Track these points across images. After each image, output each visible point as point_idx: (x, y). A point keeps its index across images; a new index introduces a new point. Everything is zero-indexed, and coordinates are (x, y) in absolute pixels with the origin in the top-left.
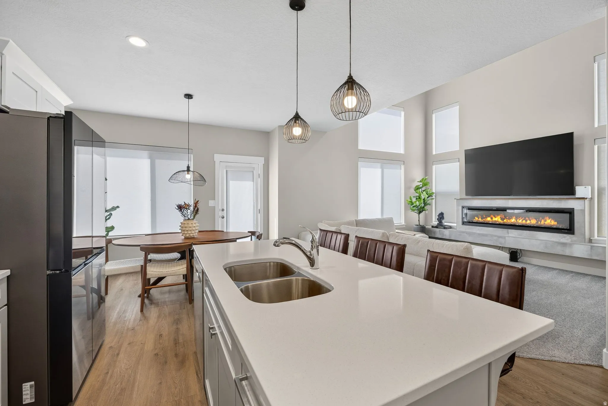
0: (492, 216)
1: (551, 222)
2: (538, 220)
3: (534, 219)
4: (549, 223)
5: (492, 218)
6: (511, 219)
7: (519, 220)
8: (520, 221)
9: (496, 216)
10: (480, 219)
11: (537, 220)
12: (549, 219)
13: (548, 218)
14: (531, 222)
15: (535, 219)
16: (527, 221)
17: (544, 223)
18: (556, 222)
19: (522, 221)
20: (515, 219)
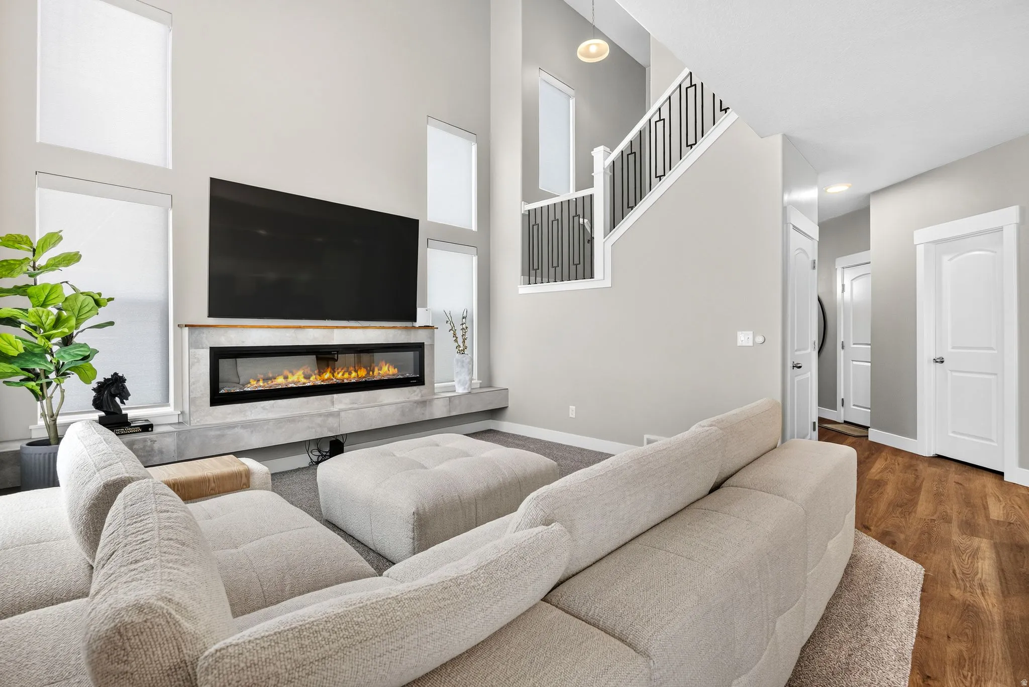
0: (286, 372)
1: (389, 371)
2: (369, 368)
3: (363, 369)
4: (385, 373)
5: (286, 378)
6: (323, 373)
7: (338, 373)
8: (340, 376)
9: (294, 371)
10: (261, 383)
11: (367, 369)
12: (386, 365)
13: (384, 363)
14: (358, 374)
15: (364, 367)
16: (351, 373)
17: (379, 373)
18: (396, 369)
19: (343, 375)
20: (330, 372)
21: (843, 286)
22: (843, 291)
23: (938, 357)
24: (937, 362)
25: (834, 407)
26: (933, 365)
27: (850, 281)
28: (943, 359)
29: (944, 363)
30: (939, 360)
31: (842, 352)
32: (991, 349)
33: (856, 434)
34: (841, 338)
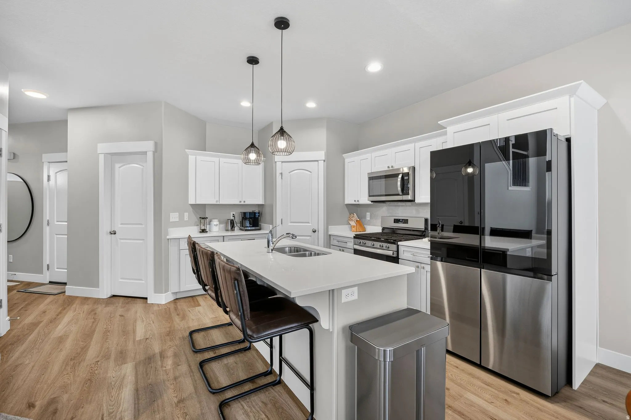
21: (49, 176)
22: (49, 179)
23: (112, 230)
24: (111, 234)
25: (40, 272)
26: (109, 235)
27: (54, 174)
28: (115, 231)
29: (117, 233)
30: (113, 233)
31: (48, 228)
32: (141, 224)
33: (56, 292)
34: (47, 216)
